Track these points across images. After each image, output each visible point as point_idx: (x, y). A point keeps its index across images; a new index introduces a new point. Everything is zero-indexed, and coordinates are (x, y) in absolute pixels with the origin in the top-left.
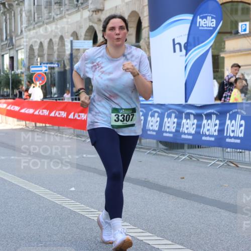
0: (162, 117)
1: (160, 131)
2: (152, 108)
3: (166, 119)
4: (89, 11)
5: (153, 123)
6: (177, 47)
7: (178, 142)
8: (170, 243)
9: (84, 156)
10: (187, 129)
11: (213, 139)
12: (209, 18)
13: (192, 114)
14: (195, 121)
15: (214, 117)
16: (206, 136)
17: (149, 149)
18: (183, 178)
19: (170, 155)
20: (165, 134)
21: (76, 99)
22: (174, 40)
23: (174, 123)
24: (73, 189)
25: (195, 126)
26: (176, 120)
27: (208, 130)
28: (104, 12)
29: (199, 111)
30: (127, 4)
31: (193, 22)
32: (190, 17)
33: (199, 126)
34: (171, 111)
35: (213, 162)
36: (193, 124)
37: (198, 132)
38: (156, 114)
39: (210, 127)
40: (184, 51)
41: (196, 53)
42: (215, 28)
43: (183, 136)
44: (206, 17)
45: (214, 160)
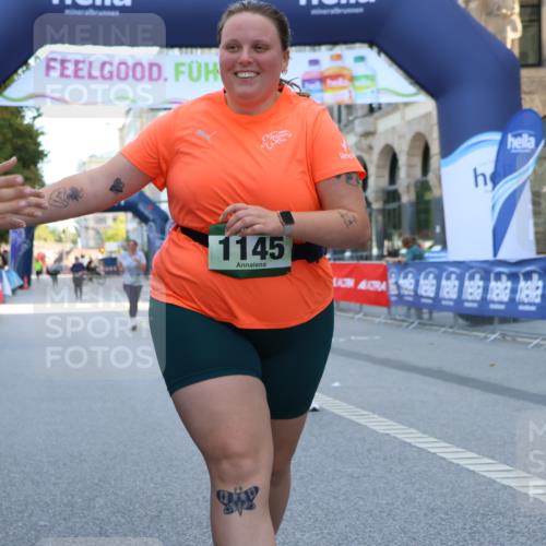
0: (461, 279)
1: (460, 301)
2: (446, 267)
3: (467, 283)
4: (356, 135)
5: (449, 289)
6: (481, 179)
7: (486, 314)
8: (475, 455)
9: (353, 338)
10: (498, 295)
11: (533, 308)
12: (525, 136)
13: (503, 273)
14: (509, 284)
15: (535, 277)
16: (524, 304)
17: (443, 326)
18: (492, 365)
19: (475, 333)
20: (467, 305)
21: (339, 259)
22: (475, 170)
23: (479, 287)
24: (337, 384)
25: (508, 291)
26: (481, 283)
27: (527, 296)
28: (376, 137)
29: (514, 270)
30: (409, 123)
31: (503, 143)
32: (497, 136)
33: (514, 291)
34: (473, 270)
35: (535, 342)
36: (506, 288)
37: (512, 300)
38: (453, 276)
39: (530, 291)
40: (490, 185)
41: (508, 186)
42: (533, 151)
43: (492, 306)
44: (520, 135)
45: (536, 339)
